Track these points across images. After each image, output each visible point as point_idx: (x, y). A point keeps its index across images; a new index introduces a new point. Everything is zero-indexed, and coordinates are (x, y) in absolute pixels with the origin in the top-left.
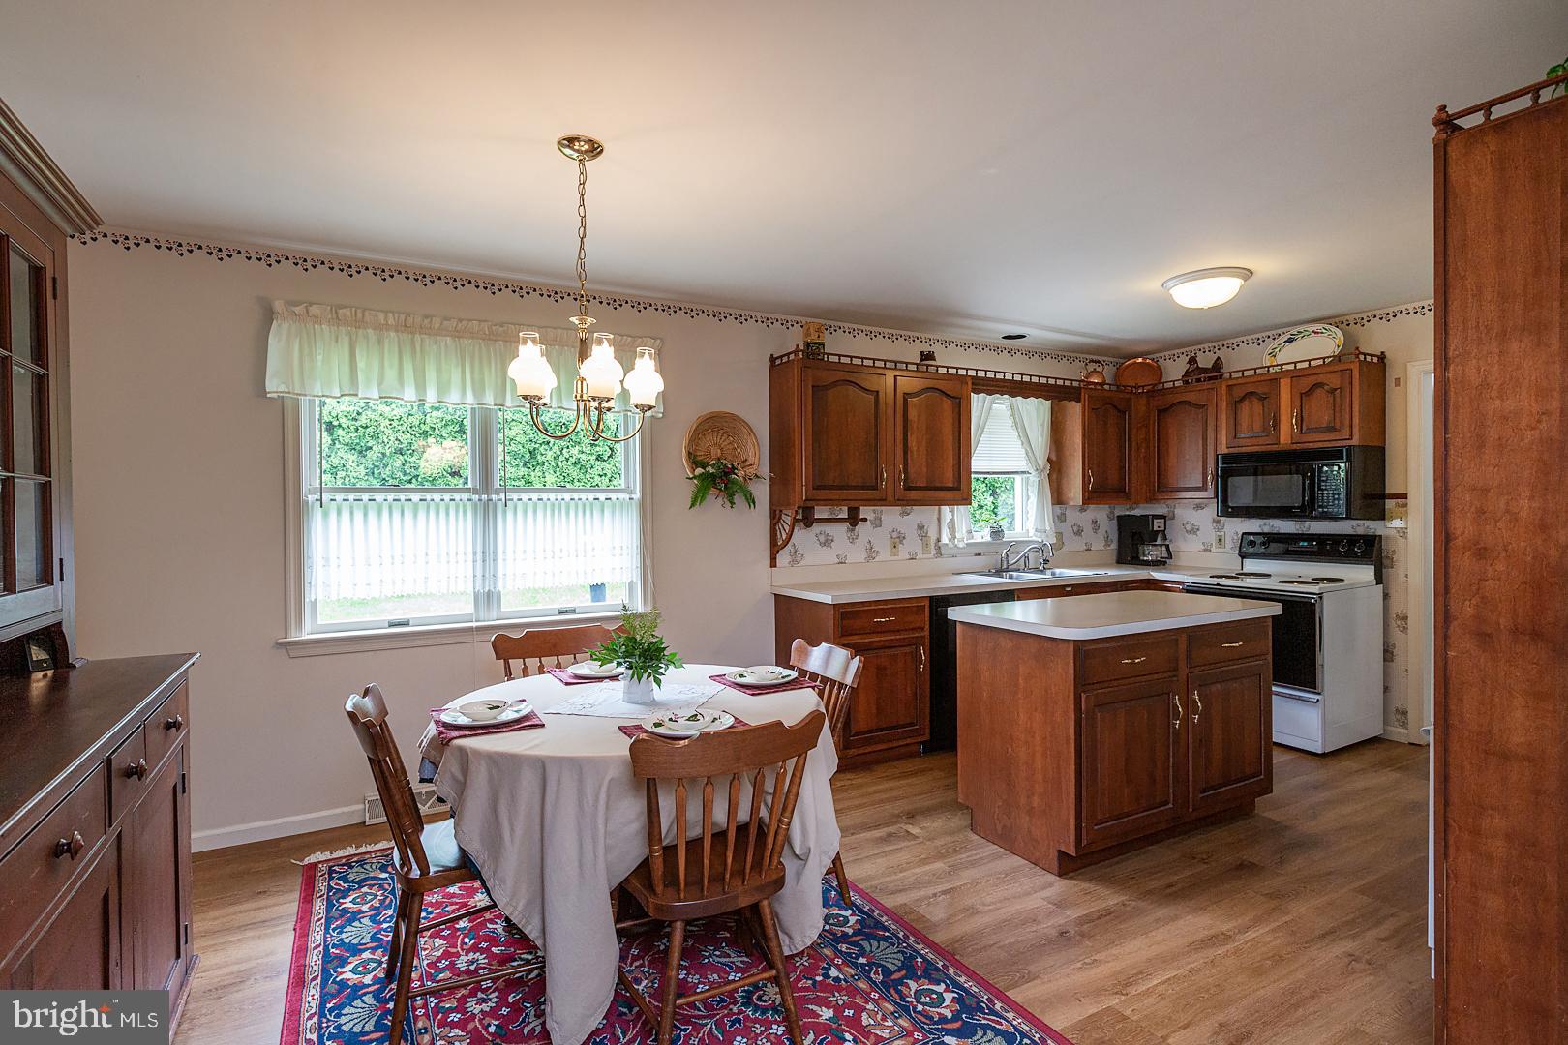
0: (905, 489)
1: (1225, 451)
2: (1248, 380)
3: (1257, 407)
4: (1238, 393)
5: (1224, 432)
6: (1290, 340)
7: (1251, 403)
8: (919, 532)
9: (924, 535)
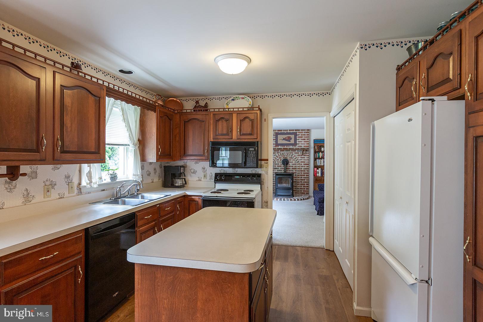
0: (61, 153)
1: (212, 140)
2: (221, 113)
3: (225, 124)
4: (218, 117)
5: (212, 133)
6: (233, 100)
7: (222, 122)
8: (66, 180)
9: (70, 181)
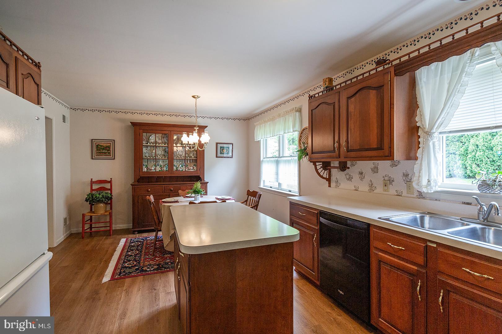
0: (347, 152)
8: (404, 178)
9: (408, 180)
